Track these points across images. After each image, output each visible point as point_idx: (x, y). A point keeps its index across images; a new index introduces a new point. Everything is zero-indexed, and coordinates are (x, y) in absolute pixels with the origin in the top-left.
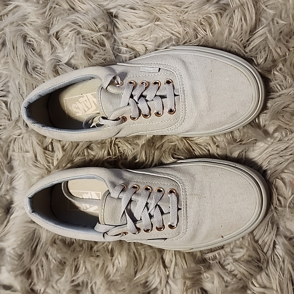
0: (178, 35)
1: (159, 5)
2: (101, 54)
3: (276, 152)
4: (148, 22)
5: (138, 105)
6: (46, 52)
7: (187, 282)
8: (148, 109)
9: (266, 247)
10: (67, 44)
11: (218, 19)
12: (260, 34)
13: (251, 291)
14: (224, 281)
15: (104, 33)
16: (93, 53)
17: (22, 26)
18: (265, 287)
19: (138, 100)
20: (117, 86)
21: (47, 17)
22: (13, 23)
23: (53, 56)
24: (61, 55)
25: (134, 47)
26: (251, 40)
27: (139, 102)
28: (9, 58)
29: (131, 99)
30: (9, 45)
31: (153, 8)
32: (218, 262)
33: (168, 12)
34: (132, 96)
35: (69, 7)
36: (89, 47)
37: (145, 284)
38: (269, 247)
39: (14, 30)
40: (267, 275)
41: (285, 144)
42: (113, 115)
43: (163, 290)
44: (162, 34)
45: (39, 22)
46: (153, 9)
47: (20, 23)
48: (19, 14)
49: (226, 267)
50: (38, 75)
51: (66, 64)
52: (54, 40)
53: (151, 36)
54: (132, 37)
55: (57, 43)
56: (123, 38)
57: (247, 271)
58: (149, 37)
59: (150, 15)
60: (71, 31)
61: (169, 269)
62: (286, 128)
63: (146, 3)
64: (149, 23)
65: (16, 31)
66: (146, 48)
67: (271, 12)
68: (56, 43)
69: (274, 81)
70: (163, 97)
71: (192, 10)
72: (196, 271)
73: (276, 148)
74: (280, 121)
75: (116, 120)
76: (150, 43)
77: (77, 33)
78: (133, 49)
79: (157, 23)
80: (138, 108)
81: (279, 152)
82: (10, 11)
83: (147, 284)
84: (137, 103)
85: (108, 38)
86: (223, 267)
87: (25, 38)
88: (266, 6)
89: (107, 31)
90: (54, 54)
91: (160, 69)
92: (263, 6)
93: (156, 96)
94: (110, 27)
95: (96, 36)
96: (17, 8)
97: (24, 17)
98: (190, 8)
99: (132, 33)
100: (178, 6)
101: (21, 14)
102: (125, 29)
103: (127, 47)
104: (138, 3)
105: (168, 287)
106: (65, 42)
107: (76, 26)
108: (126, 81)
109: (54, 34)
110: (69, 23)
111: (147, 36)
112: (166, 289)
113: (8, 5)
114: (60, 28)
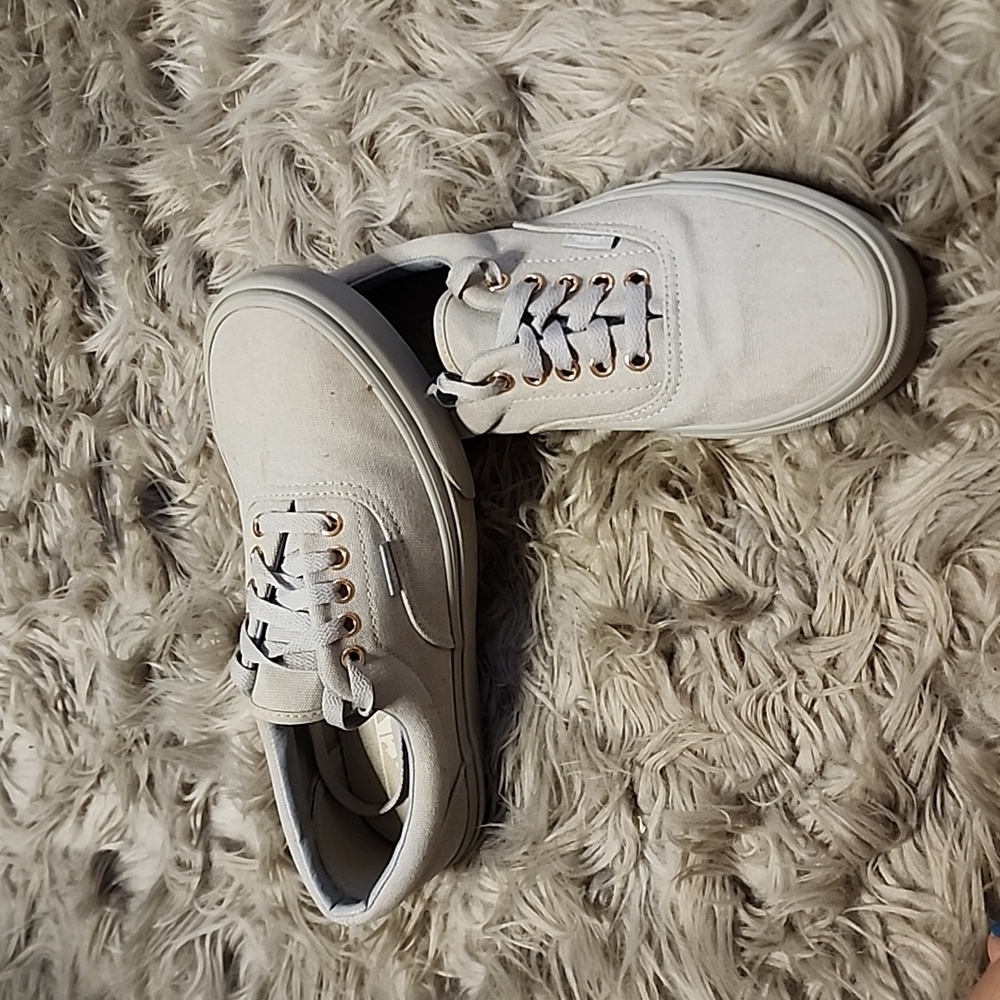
0: (687, 135)
1: (640, 50)
2: (479, 199)
3: (961, 484)
4: (611, 99)
5: (541, 342)
6: (343, 193)
7: (692, 856)
8: (569, 356)
9: (914, 765)
10: (397, 168)
11: (802, 86)
12: (924, 127)
13: (872, 895)
14: (795, 861)
15: (491, 134)
16: (460, 193)
17: (283, 120)
18: (914, 888)
19: (543, 329)
20: (492, 289)
21: (344, 93)
22: (261, 112)
23: (359, 204)
24: (379, 200)
25: (573, 173)
26: (895, 146)
27: (544, 335)
28: (250, 212)
29: (523, 325)
30: (250, 177)
31: (625, 58)
32: (781, 804)
33: (666, 68)
34: (527, 318)
35: (404, 64)
36: (449, 178)
37: (579, 855)
38: (924, 766)
39: (262, 131)
40: (918, 849)
41: (985, 461)
42: (473, 370)
43: (628, 876)
44: (648, 136)
45: (326, 107)
46: (625, 61)
47: (278, 112)
48: (277, 85)
49: (800, 820)
50: (318, 259)
51: (391, 225)
52: (362, 157)
53: (620, 141)
54: (568, 143)
55: (371, 168)
56: (545, 147)
57: (852, 832)
58: (613, 144)
59: (616, 80)
60: (404, 132)
61: (646, 817)
62: (988, 413)
63: (604, 44)
64: (613, 104)
65: (266, 134)
66: (605, 175)
67: (959, 60)
68: (367, 168)
69: (955, 267)
70: (613, 321)
71: (731, 61)
72: (710, 823)
73: (961, 470)
74: (970, 392)
75: (483, 383)
76: (615, 162)
77: (421, 137)
78: (570, 181)
79: (635, 102)
80: (542, 351)
81: (968, 486)
82: (255, 78)
83: (585, 855)
84: (539, 338)
85: (502, 150)
86: (792, 818)
87: (289, 155)
88: (944, 44)
89: (501, 129)
90: (361, 200)
91: (617, 240)
92: (934, 45)
93: (595, 317)
94: (509, 119)
95: (468, 144)
96: (272, 71)
97: (287, 97)
98: (723, 57)
99: (567, 132)
100: (694, 52)
101: (281, 88)
102: (552, 122)
103: (555, 174)
104: (583, 45)
105: (641, 867)
106: (391, 164)
107: (416, 119)
108: (519, 275)
109: (362, 142)
110: (397, 109)
111: (609, 141)
112: (637, 875)
113: (248, 64)
114: (376, 124)
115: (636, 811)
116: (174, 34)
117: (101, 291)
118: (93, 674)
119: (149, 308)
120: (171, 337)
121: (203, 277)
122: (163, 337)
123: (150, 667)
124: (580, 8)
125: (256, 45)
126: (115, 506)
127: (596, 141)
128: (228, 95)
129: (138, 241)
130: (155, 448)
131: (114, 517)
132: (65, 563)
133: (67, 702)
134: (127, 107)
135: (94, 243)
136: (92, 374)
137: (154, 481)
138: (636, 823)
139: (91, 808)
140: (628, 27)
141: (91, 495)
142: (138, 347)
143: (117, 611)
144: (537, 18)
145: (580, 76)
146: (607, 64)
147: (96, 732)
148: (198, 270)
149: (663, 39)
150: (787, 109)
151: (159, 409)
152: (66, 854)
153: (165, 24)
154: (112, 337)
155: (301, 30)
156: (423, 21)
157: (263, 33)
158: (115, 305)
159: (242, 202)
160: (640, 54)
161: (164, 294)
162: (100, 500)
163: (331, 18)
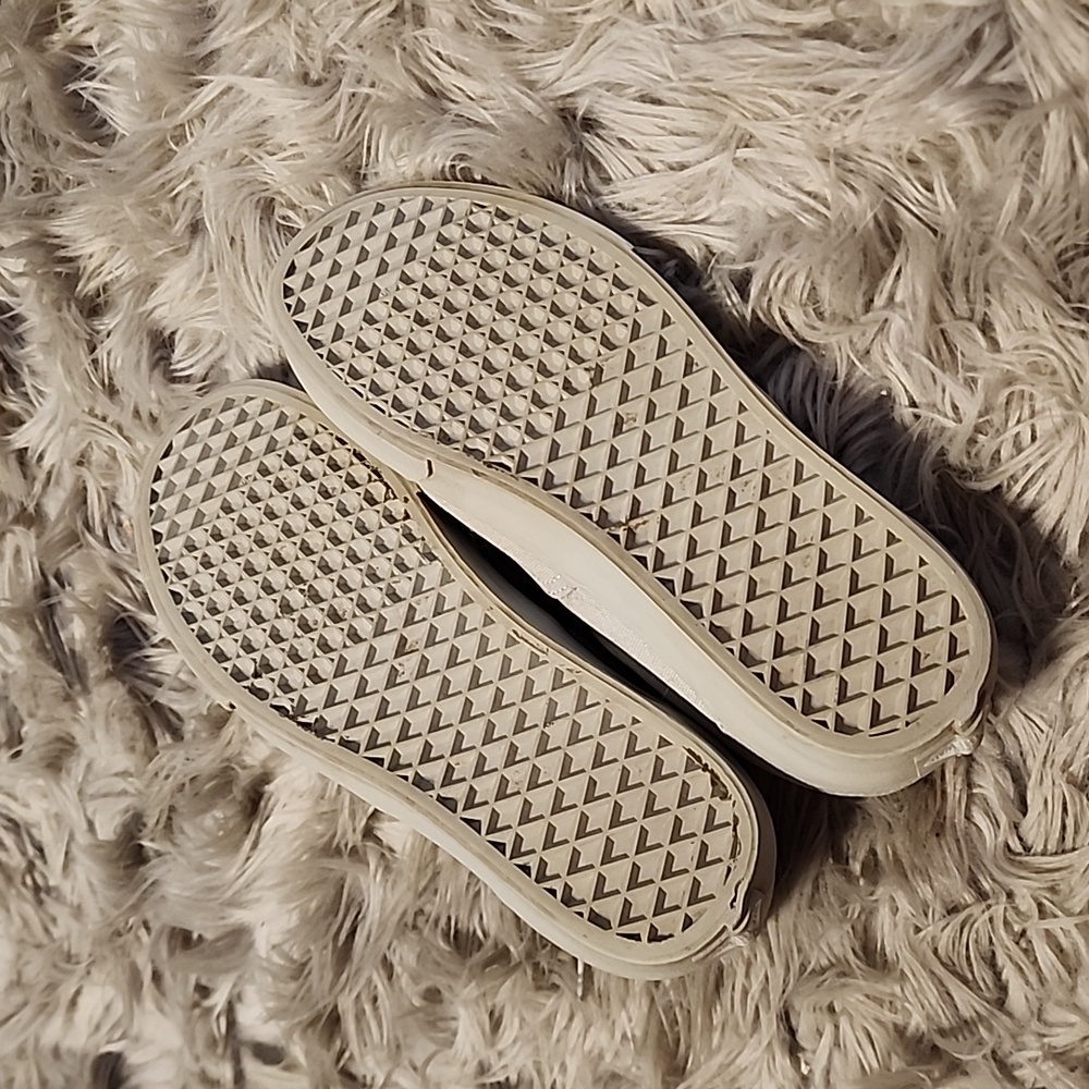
115: (794, 1049)
116: (92, 39)
117: (26, 369)
118: (68, 845)
119: (94, 398)
120: (126, 433)
121: (161, 358)
122: (115, 432)
123: (141, 846)
124: (659, 26)
125: (207, 61)
126: (73, 638)
127: (690, 202)
128: (176, 128)
129: (72, 315)
130: (119, 572)
131: (73, 651)
132: (15, 709)
133: (37, 876)
134: (38, 140)
135: (13, 309)
136: (25, 477)
137: (124, 615)
138: (796, 1062)
139: (82, 1001)
140: (732, 58)
141: (41, 628)
142: (84, 445)
143: (89, 766)
144: (597, 34)
145: (665, 118)
146: (702, 104)
147: (78, 912)
148: (155, 351)
149: (781, 75)
150: (959, 171)
151: (119, 520)
152: (56, 1052)
153: (80, 27)
154: (48, 428)
155: (267, 37)
156: (438, 35)
157: (215, 46)
158: (46, 385)
159: (206, 267)
160: (749, 94)
161: (110, 379)
162: (52, 630)
163: (308, 27)
